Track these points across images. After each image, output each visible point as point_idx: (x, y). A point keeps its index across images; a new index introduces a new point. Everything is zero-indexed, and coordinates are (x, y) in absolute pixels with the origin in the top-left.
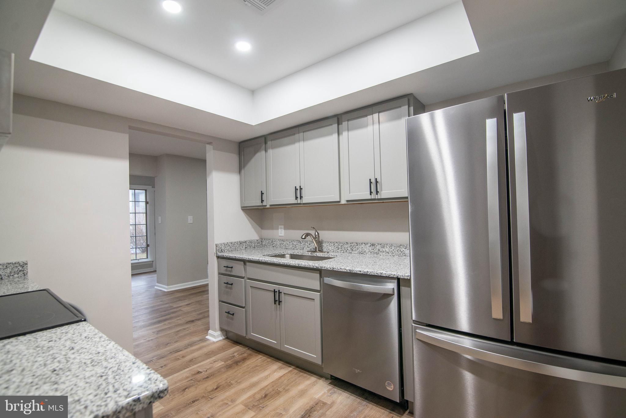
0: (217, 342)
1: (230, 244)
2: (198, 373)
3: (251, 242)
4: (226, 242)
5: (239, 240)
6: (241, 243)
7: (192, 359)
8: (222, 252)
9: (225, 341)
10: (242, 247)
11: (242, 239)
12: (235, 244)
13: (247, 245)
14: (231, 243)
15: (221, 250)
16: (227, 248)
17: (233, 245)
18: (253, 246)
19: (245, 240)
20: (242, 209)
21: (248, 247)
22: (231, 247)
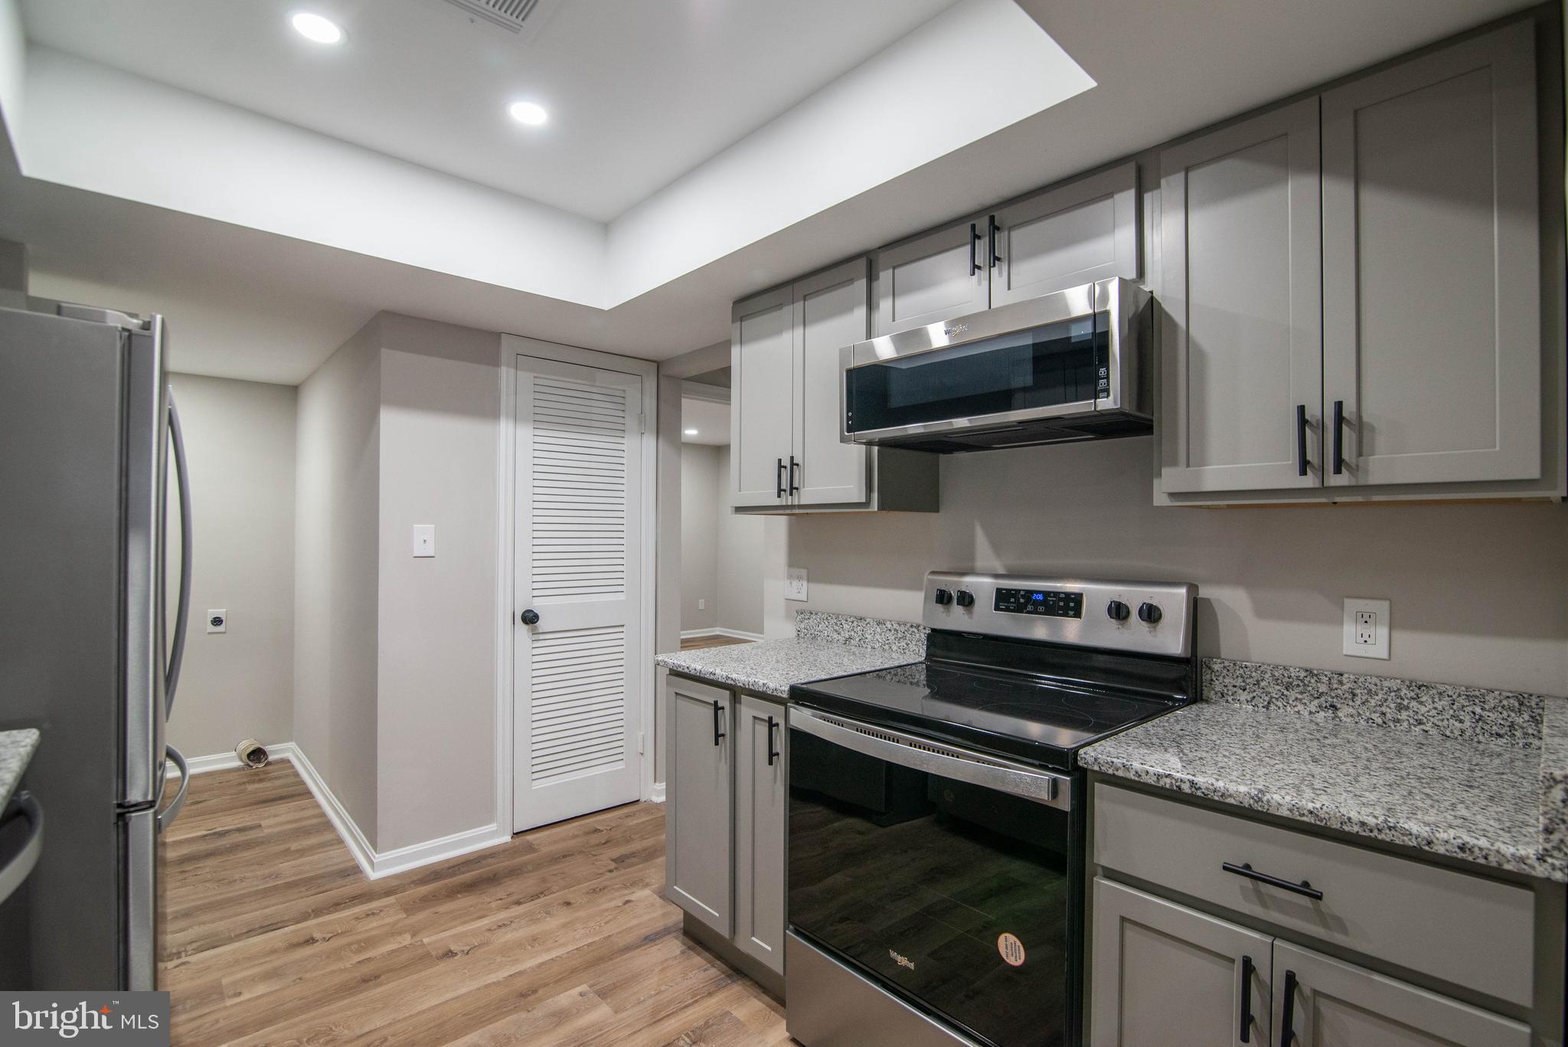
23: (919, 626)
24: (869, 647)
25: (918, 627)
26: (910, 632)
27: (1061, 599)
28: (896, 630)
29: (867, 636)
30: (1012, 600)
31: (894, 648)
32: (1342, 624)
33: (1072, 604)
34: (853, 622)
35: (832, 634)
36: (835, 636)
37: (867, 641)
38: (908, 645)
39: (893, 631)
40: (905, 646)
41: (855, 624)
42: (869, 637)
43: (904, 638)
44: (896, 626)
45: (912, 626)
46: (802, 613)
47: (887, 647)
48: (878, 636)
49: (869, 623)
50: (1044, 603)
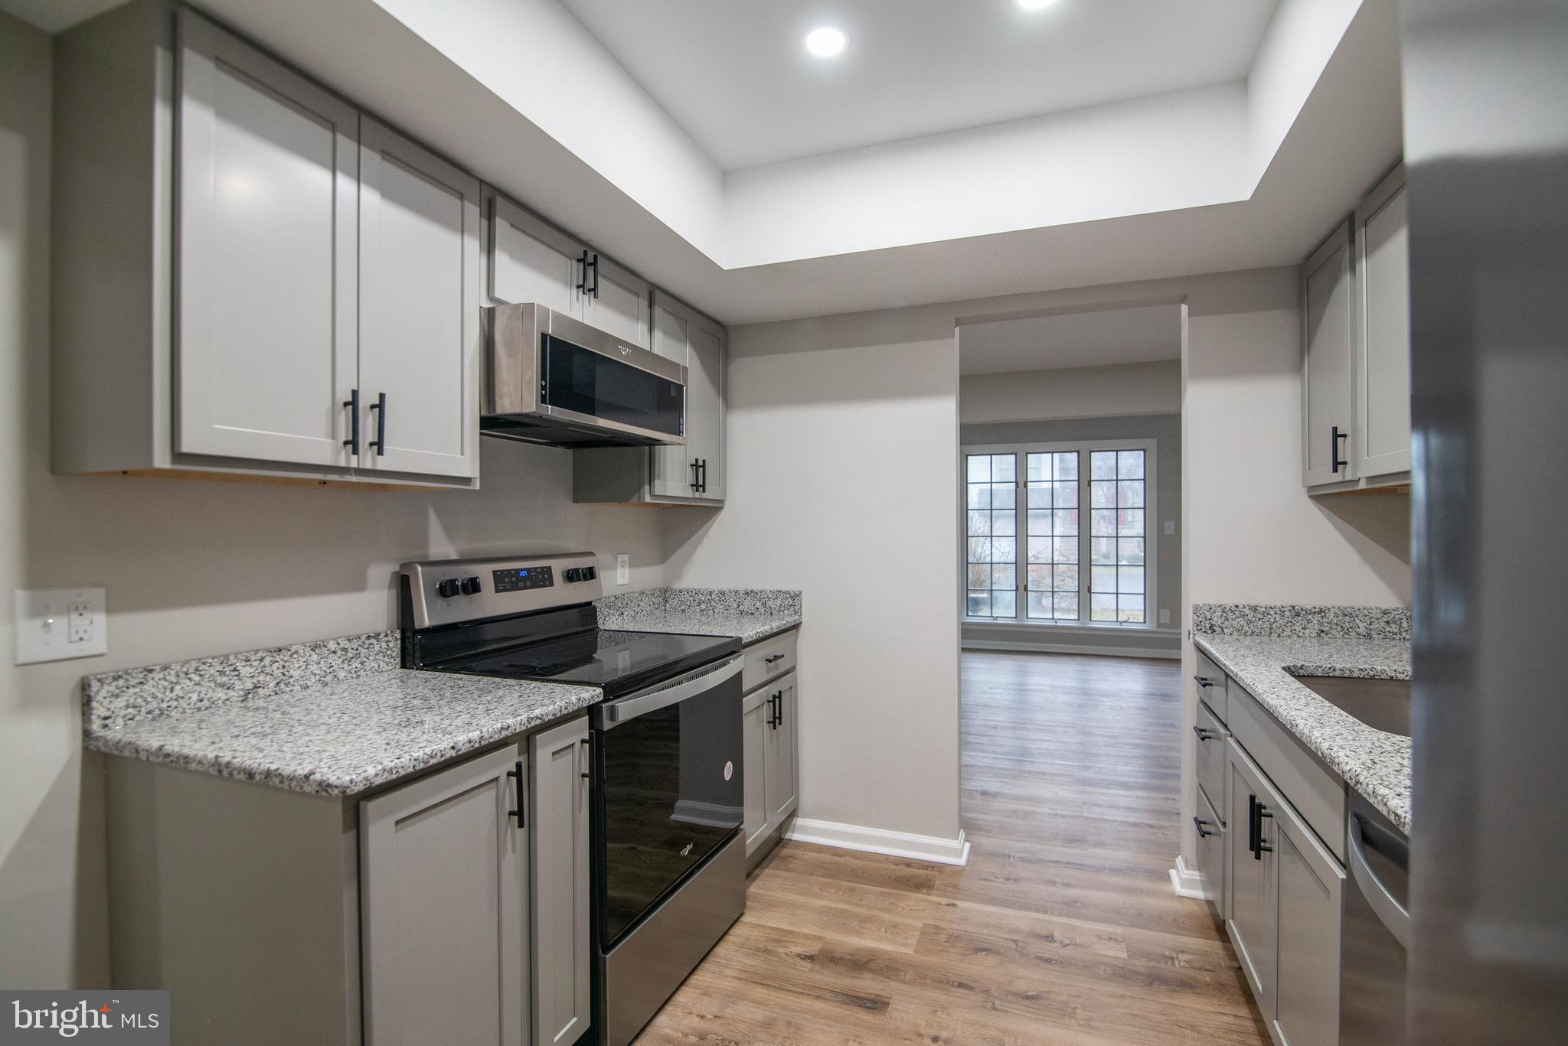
0: (1181, 897)
1: (1247, 611)
2: (1047, 937)
3: (1349, 614)
4: (1229, 601)
5: (1288, 602)
6: (1296, 613)
7: (1076, 902)
8: (1214, 631)
9: (1207, 908)
10: (1304, 628)
11: (1307, 600)
12: (1272, 613)
13: (1330, 623)
14: (1254, 609)
15: (1208, 626)
16: (1235, 623)
17: (1260, 616)
18: (1362, 630)
19: (1321, 603)
20: (1311, 497)
21: (1334, 632)
22: (1249, 622)
23: (379, 635)
24: (297, 687)
25: (377, 636)
26: (366, 646)
27: (539, 573)
28: (345, 650)
29: (292, 672)
30: (507, 580)
31: (342, 674)
32: (616, 568)
33: (546, 576)
34: (262, 660)
35: (209, 695)
36: (221, 694)
37: (291, 680)
38: (362, 663)
39: (339, 653)
40: (359, 666)
41: (267, 661)
42: (296, 673)
43: (357, 656)
44: (344, 644)
45: (368, 638)
46: (116, 678)
47: (329, 678)
48: (313, 668)
49: (296, 652)
50: (528, 578)
